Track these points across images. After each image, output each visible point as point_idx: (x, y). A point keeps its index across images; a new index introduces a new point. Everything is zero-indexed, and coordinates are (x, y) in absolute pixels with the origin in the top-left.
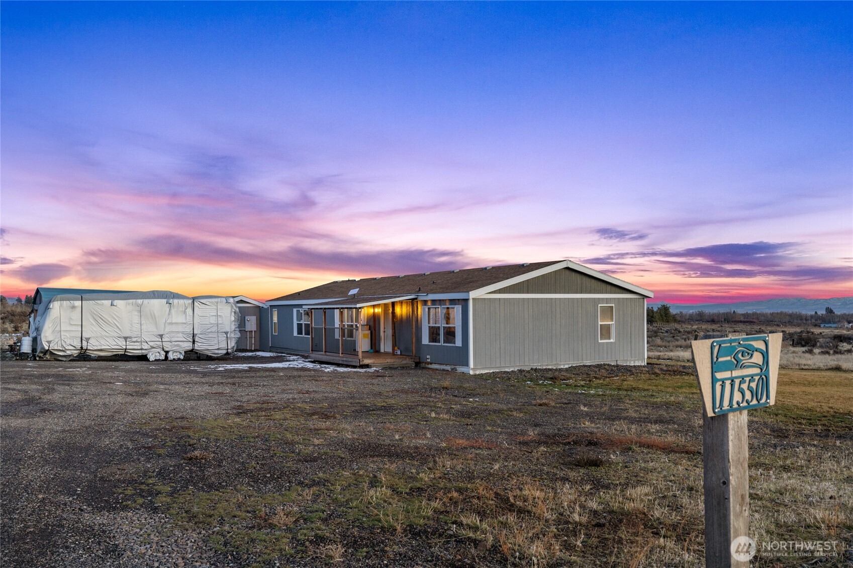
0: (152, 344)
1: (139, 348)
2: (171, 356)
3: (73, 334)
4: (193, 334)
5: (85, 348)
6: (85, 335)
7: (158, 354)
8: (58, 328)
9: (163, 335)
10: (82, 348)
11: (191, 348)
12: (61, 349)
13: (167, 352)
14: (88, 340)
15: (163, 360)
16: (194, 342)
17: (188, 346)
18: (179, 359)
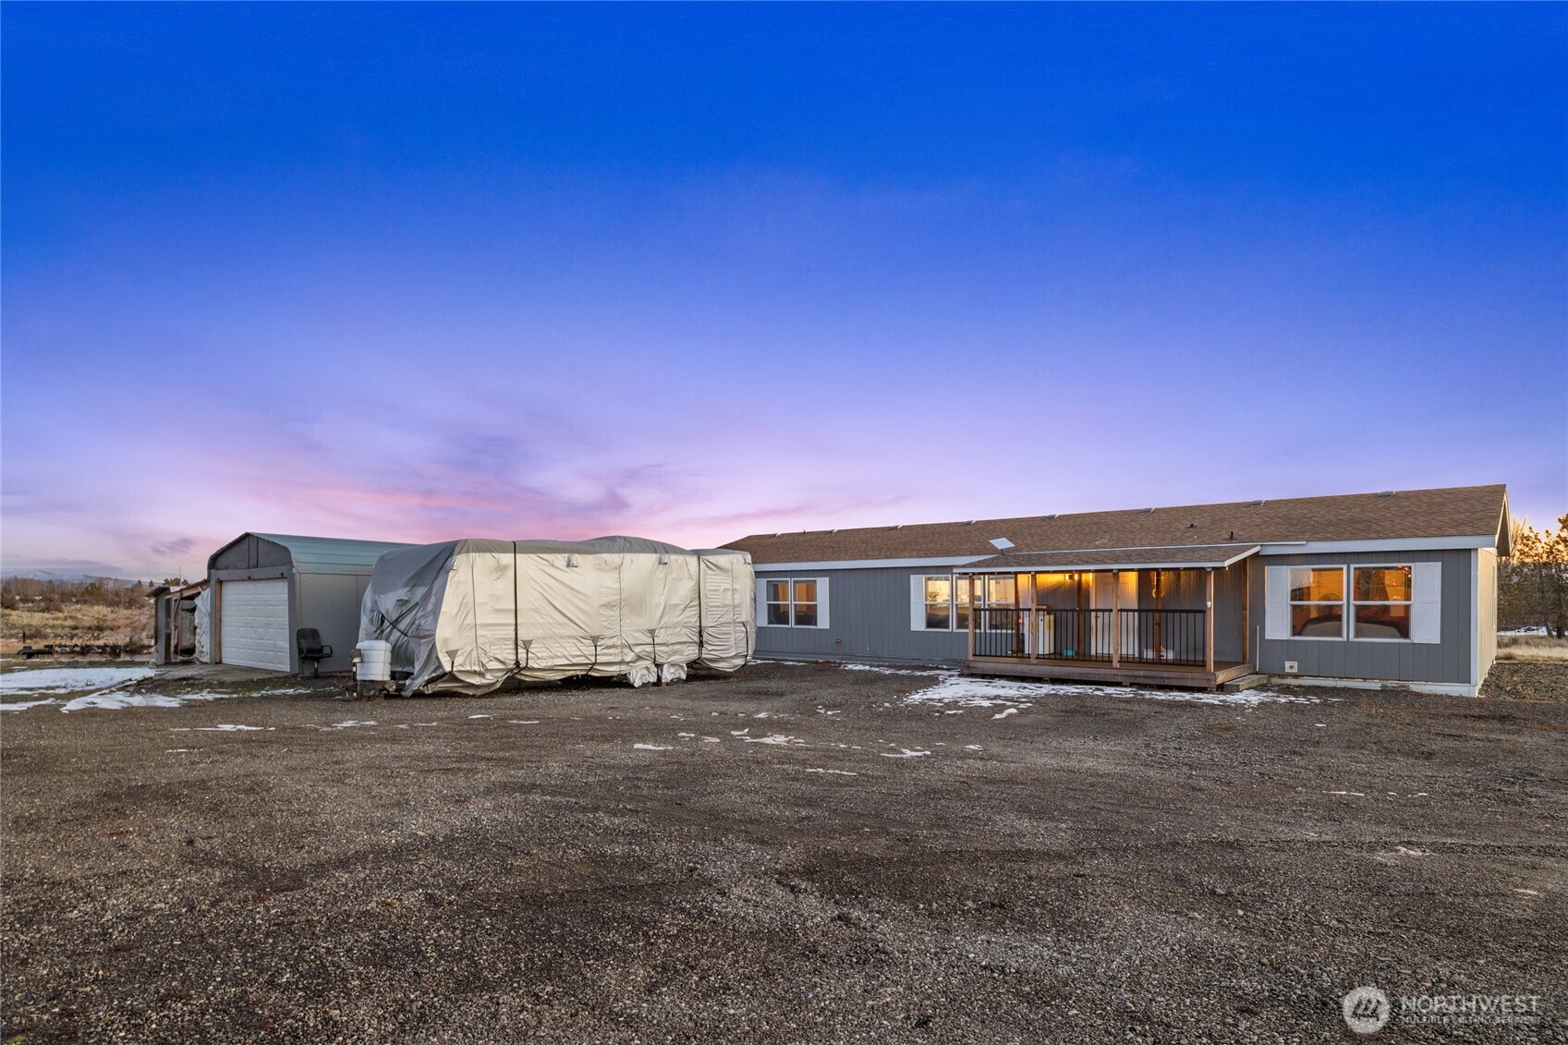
0: (638, 650)
1: (618, 659)
2: (668, 675)
3: (500, 633)
4: (700, 626)
5: (523, 664)
6: (523, 635)
7: (646, 672)
8: (470, 620)
9: (654, 630)
10: (517, 663)
11: (695, 657)
12: (477, 669)
13: (659, 666)
14: (527, 644)
15: (654, 684)
16: (701, 644)
17: (691, 653)
18: (679, 679)
